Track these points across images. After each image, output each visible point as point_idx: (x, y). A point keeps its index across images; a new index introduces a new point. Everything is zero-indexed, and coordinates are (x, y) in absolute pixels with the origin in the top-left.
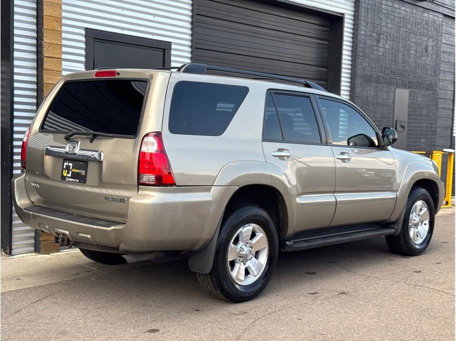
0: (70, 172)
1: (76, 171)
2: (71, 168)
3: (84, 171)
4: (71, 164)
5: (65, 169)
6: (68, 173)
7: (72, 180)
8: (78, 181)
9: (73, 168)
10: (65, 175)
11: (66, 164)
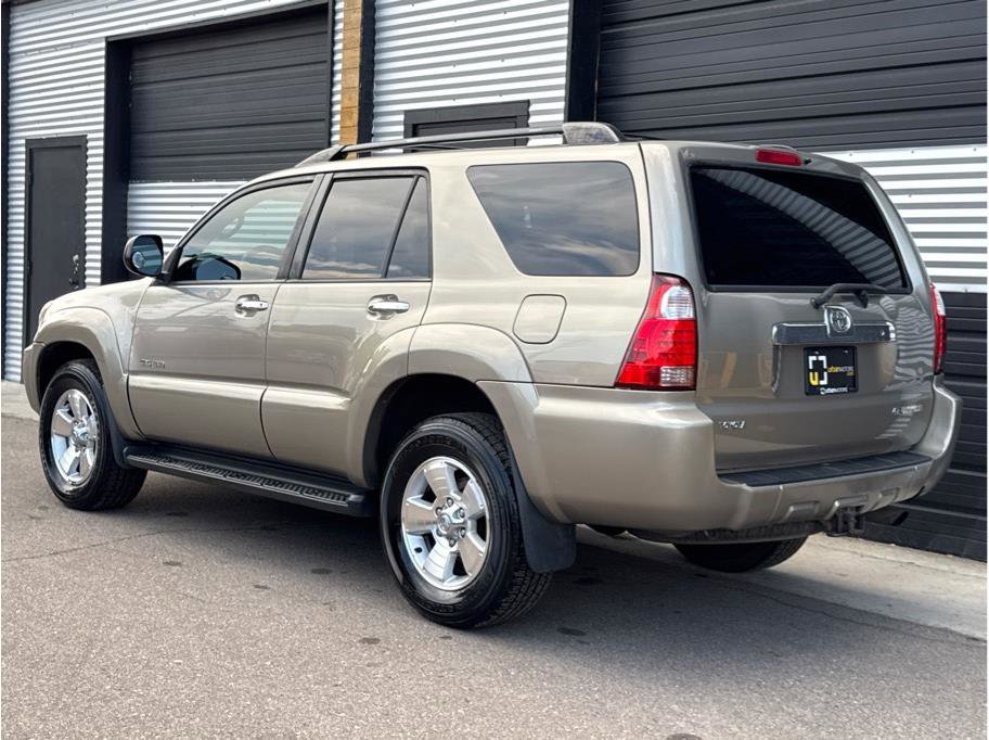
0: (825, 373)
1: (837, 369)
2: (825, 367)
3: (851, 368)
4: (823, 358)
5: (813, 371)
6: (821, 378)
7: (832, 390)
8: (845, 389)
9: (829, 366)
10: (814, 383)
11: (812, 358)
